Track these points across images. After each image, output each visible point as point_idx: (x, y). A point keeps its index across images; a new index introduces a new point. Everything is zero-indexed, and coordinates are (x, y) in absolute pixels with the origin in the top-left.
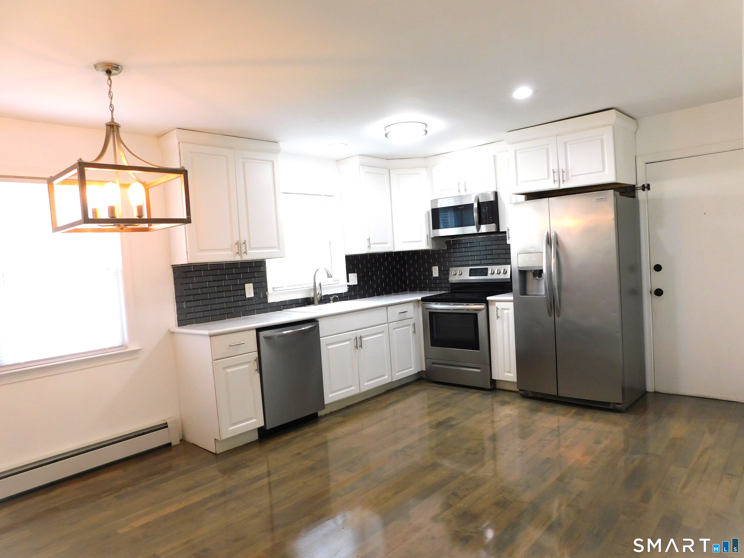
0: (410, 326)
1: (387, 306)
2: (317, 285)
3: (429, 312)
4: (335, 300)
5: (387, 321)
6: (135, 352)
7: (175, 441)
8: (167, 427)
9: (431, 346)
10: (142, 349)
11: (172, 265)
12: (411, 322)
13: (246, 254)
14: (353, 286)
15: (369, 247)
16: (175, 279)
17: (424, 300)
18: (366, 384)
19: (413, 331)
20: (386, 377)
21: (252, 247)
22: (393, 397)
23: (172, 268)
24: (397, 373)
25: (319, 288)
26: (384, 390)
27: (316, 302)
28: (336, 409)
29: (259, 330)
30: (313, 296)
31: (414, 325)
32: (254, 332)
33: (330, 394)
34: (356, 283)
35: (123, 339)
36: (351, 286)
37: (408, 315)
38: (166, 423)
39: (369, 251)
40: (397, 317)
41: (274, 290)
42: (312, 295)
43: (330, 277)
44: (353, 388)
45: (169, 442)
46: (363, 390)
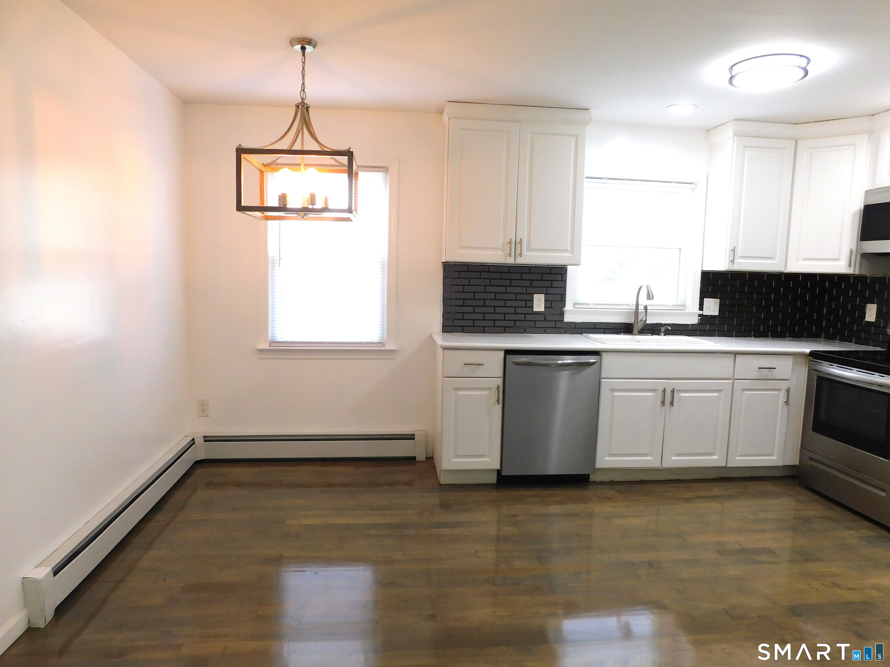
0: (780, 392)
1: (736, 354)
2: (641, 308)
3: (818, 376)
4: (668, 333)
5: (731, 377)
6: (391, 352)
7: (421, 457)
8: (414, 439)
9: (812, 431)
10: (397, 350)
11: (443, 262)
12: (784, 385)
13: (521, 257)
14: (709, 317)
15: (732, 261)
16: (445, 278)
17: (814, 355)
18: (674, 458)
19: (785, 400)
20: (715, 457)
21: (532, 247)
22: (717, 490)
23: (442, 266)
24: (738, 457)
25: (643, 312)
26: (715, 476)
27: (635, 330)
28: (622, 479)
29: (508, 352)
30: (632, 322)
31: (788, 391)
32: (502, 354)
33: (607, 457)
34: (716, 313)
35: (382, 337)
36: (707, 316)
37: (776, 374)
38: (414, 435)
39: (733, 266)
40: (754, 374)
41: (575, 307)
42: (631, 320)
43: (651, 298)
44: (649, 458)
45: (413, 455)
46: (667, 464)
